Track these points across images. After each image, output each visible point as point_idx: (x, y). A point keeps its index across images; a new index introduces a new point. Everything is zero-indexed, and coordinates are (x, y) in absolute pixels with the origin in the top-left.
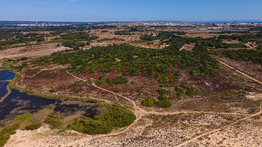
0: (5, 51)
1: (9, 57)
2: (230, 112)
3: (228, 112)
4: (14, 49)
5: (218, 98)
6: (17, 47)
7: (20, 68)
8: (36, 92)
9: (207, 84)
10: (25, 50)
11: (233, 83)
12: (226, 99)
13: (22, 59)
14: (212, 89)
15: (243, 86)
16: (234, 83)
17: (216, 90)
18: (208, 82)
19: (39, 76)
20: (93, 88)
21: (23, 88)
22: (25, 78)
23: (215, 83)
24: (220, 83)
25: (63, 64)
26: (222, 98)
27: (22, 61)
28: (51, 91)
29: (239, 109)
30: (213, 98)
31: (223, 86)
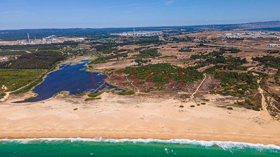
0: (107, 64)
1: (107, 68)
4: (110, 62)
6: (112, 61)
7: (110, 74)
8: (112, 84)
10: (115, 64)
13: (112, 70)
19: (115, 79)
20: (130, 85)
21: (108, 82)
22: (110, 79)
25: (127, 74)
27: (112, 71)
28: (116, 84)
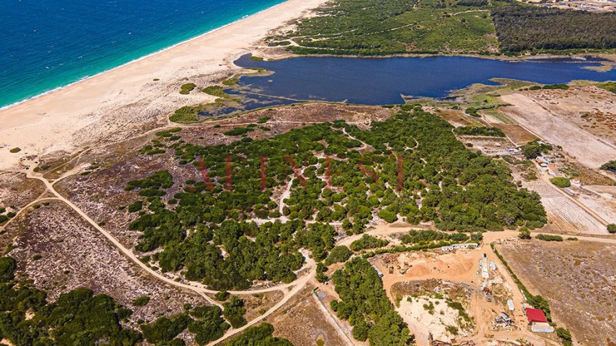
2: (106, 147)
3: (108, 146)
5: (118, 155)
9: (136, 167)
11: (104, 179)
12: (111, 157)
14: (128, 163)
15: (91, 178)
16: (102, 181)
17: (122, 164)
18: (137, 170)
23: (127, 173)
24: (121, 174)
26: (114, 156)
29: (99, 152)
30: (124, 153)
31: (115, 171)
